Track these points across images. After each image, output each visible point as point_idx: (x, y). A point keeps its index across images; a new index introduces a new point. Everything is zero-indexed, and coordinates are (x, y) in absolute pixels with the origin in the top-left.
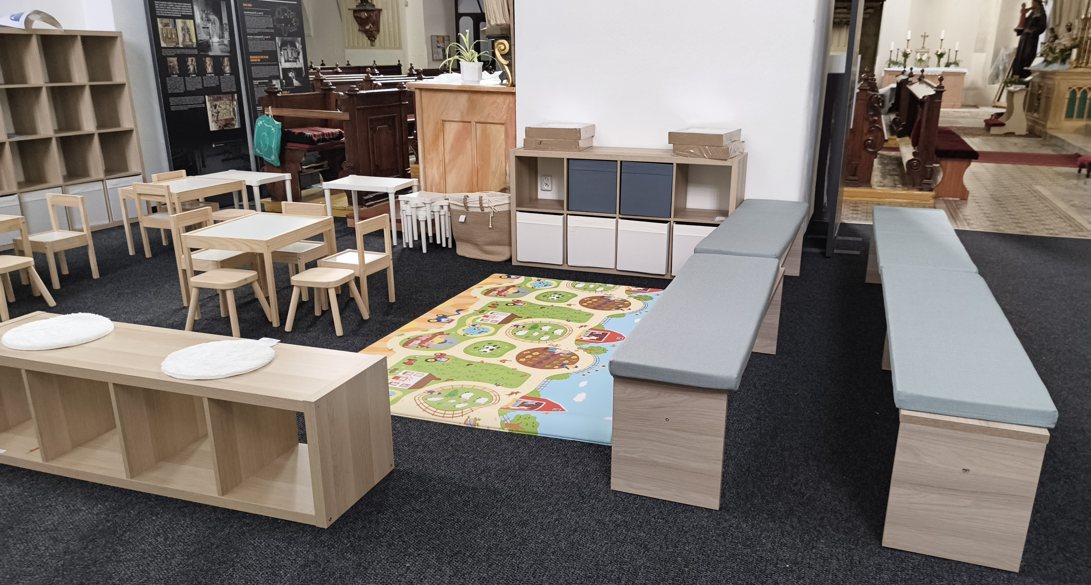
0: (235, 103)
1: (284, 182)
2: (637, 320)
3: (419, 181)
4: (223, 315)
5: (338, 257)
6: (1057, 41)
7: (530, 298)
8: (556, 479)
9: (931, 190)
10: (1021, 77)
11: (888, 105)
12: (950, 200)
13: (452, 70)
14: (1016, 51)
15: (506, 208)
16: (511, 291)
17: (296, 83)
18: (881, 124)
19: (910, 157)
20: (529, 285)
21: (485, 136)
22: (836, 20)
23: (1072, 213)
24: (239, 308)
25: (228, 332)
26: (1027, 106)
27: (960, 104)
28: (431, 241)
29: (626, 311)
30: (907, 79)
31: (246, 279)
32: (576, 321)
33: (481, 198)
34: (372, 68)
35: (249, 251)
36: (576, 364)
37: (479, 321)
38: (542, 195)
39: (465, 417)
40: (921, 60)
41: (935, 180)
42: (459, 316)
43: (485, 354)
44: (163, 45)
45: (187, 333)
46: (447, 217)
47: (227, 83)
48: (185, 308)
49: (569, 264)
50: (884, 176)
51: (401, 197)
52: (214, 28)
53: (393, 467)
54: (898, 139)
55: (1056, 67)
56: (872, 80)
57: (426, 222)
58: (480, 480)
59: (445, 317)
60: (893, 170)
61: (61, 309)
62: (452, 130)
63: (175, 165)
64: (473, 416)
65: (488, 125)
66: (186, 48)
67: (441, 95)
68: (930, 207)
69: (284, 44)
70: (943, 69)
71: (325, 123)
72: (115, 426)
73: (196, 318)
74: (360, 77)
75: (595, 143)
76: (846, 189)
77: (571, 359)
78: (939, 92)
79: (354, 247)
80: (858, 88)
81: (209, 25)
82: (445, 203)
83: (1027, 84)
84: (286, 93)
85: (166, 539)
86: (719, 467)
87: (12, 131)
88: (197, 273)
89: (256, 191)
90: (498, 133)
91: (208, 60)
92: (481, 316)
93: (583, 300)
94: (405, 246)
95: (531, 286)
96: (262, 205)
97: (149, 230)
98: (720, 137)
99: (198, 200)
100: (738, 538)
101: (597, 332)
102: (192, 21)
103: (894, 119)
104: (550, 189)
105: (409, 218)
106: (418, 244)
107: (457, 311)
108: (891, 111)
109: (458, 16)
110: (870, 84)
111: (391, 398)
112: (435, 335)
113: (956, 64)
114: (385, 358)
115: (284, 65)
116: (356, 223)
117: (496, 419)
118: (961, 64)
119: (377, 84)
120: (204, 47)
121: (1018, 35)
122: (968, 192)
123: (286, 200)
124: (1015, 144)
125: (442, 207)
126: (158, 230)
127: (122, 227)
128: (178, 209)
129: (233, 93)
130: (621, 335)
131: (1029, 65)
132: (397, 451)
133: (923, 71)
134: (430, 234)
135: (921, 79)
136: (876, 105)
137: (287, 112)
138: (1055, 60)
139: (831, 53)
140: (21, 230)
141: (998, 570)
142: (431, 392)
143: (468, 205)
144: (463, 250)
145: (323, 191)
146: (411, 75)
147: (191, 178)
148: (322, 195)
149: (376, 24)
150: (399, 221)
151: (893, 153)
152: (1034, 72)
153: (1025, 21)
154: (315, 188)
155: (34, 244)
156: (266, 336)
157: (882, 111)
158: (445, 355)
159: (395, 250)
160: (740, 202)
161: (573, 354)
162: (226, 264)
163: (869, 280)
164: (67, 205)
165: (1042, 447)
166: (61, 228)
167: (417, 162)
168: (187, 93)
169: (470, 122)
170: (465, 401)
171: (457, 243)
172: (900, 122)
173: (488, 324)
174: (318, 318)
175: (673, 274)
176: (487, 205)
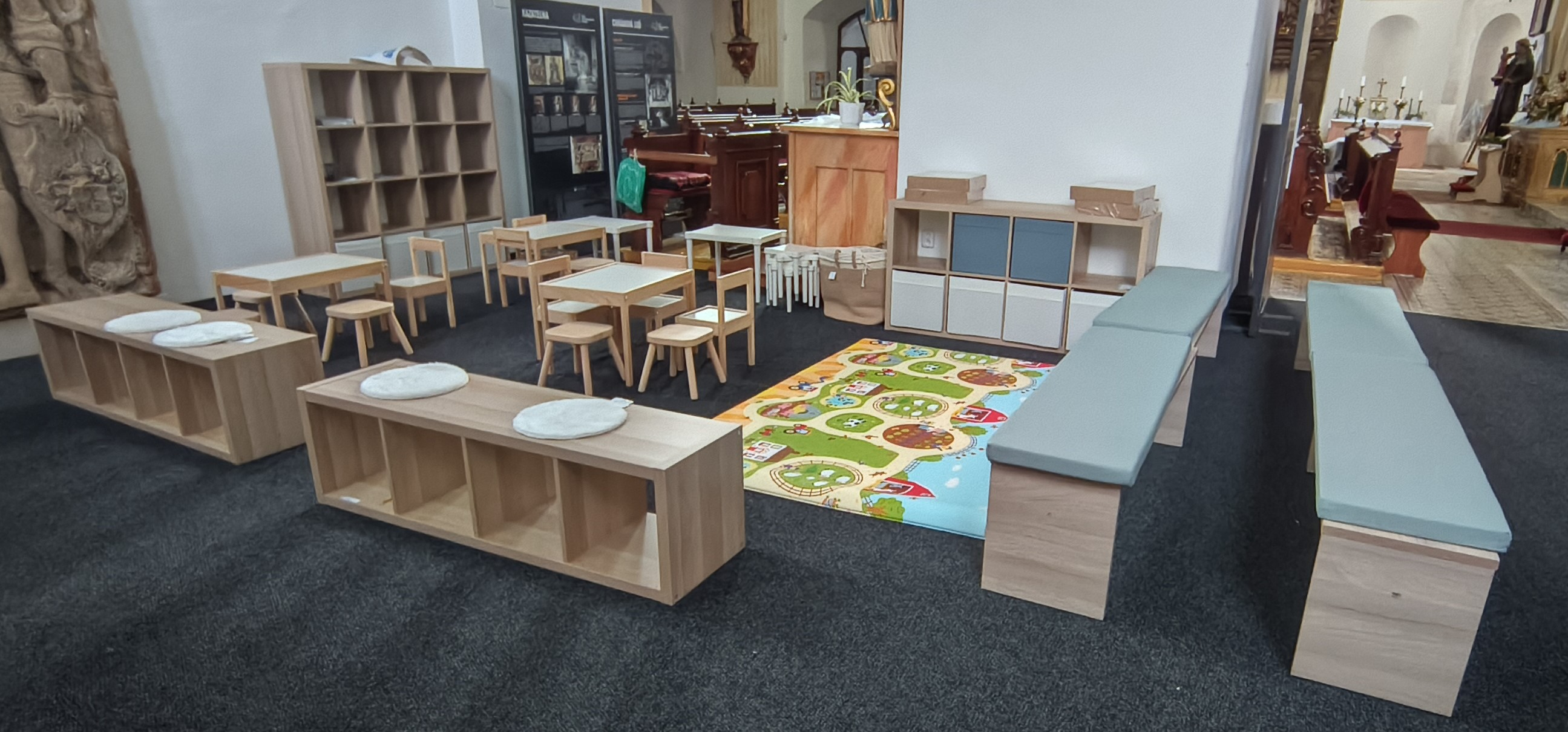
0: (600, 144)
1: (645, 230)
2: (1023, 399)
3: (787, 232)
4: (576, 370)
5: (697, 314)
6: (1545, 93)
7: (902, 368)
8: (921, 573)
9: (1379, 264)
10: (1496, 135)
11: (1334, 162)
12: (1401, 277)
13: (831, 109)
14: (1492, 104)
15: (881, 266)
16: (881, 358)
17: (663, 123)
18: (1324, 186)
19: (1358, 224)
20: (901, 353)
21: (863, 187)
22: (1276, 62)
23: (1550, 300)
24: (593, 364)
25: (580, 390)
26: (1502, 171)
27: (1421, 165)
28: (797, 299)
29: (1011, 387)
30: (1357, 133)
31: (601, 334)
32: (952, 396)
33: (854, 253)
34: (744, 107)
35: (605, 303)
36: (950, 445)
37: (844, 390)
38: (922, 252)
39: (824, 496)
40: (1375, 111)
41: (1387, 252)
42: (823, 385)
43: (850, 429)
44: (531, 82)
45: (539, 389)
46: (815, 273)
47: (593, 124)
48: (538, 362)
49: (949, 331)
50: (1323, 245)
51: (767, 250)
52: (583, 65)
53: (744, 546)
54: (1343, 203)
55: (1541, 124)
56: (1315, 132)
57: (793, 278)
58: (836, 566)
59: (807, 384)
60: (1336, 239)
61: (418, 358)
62: (826, 178)
63: (536, 210)
64: (832, 495)
65: (867, 173)
66: (553, 85)
67: (817, 139)
68: (1378, 285)
69: (653, 81)
70: (1402, 122)
71: (692, 167)
72: (464, 482)
73: (549, 373)
74: (730, 117)
75: (986, 197)
76: (1276, 258)
77: (945, 439)
78: (1395, 151)
79: (714, 303)
80: (1298, 142)
81: (578, 62)
82: (814, 257)
83: (1504, 143)
84: (652, 135)
85: (510, 603)
86: (1106, 571)
87: (379, 171)
88: (552, 325)
89: (616, 240)
90: (876, 182)
91: (575, 99)
92: (847, 385)
93: (962, 372)
94: (768, 304)
95: (904, 355)
96: (622, 254)
97: (506, 278)
98: (1130, 194)
99: (556, 248)
100: (1123, 653)
101: (977, 410)
102: (561, 58)
103: (1340, 179)
104: (931, 245)
105: (775, 273)
106: (782, 302)
107: (821, 379)
108: (1337, 169)
109: (841, 50)
110: (1312, 138)
111: (745, 471)
112: (795, 404)
113: (1419, 116)
114: (741, 427)
115: (652, 104)
116: (719, 277)
117: (857, 501)
118: (1425, 117)
119: (748, 125)
120: (571, 84)
121: (1496, 85)
122: (1425, 269)
123: (646, 250)
124: (1486, 214)
125: (811, 262)
126: (516, 278)
127: (481, 274)
128: (536, 258)
129: (598, 133)
130: (1002, 415)
131: (1508, 121)
132: (749, 529)
133: (1377, 124)
134: (797, 292)
135: (1374, 133)
136: (1318, 162)
137: (654, 155)
138: (1540, 116)
139: (1267, 101)
140: (383, 274)
141: (1428, 712)
142: (789, 466)
143: (840, 261)
144: (832, 311)
145: (685, 240)
146: (785, 115)
147: (552, 224)
148: (683, 245)
149: (752, 59)
150: (763, 276)
151: (1336, 219)
152: (1514, 129)
153: (1504, 69)
154: (677, 237)
155: (396, 289)
156: (620, 396)
157: (1327, 168)
158: (805, 426)
159: (758, 307)
160: (1150, 269)
161: (947, 434)
162: (583, 317)
163: (1298, 366)
164: (428, 250)
165: (1489, 574)
166: (421, 273)
167: (786, 211)
168: (552, 134)
169: (845, 169)
170: (825, 479)
171: (825, 303)
172: (1346, 182)
173: (854, 395)
174: (673, 378)
175: (1067, 348)
176: (859, 262)
